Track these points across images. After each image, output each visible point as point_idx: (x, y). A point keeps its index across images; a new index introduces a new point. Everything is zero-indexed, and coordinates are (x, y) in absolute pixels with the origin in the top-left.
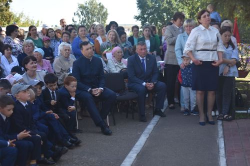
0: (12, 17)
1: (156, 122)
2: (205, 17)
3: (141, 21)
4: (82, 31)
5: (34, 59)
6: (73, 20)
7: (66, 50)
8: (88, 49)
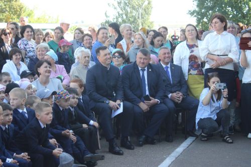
0: (23, 9)
1: (188, 146)
3: (196, 18)
4: (104, 34)
6: (106, 14)
7: (85, 57)
8: (106, 55)
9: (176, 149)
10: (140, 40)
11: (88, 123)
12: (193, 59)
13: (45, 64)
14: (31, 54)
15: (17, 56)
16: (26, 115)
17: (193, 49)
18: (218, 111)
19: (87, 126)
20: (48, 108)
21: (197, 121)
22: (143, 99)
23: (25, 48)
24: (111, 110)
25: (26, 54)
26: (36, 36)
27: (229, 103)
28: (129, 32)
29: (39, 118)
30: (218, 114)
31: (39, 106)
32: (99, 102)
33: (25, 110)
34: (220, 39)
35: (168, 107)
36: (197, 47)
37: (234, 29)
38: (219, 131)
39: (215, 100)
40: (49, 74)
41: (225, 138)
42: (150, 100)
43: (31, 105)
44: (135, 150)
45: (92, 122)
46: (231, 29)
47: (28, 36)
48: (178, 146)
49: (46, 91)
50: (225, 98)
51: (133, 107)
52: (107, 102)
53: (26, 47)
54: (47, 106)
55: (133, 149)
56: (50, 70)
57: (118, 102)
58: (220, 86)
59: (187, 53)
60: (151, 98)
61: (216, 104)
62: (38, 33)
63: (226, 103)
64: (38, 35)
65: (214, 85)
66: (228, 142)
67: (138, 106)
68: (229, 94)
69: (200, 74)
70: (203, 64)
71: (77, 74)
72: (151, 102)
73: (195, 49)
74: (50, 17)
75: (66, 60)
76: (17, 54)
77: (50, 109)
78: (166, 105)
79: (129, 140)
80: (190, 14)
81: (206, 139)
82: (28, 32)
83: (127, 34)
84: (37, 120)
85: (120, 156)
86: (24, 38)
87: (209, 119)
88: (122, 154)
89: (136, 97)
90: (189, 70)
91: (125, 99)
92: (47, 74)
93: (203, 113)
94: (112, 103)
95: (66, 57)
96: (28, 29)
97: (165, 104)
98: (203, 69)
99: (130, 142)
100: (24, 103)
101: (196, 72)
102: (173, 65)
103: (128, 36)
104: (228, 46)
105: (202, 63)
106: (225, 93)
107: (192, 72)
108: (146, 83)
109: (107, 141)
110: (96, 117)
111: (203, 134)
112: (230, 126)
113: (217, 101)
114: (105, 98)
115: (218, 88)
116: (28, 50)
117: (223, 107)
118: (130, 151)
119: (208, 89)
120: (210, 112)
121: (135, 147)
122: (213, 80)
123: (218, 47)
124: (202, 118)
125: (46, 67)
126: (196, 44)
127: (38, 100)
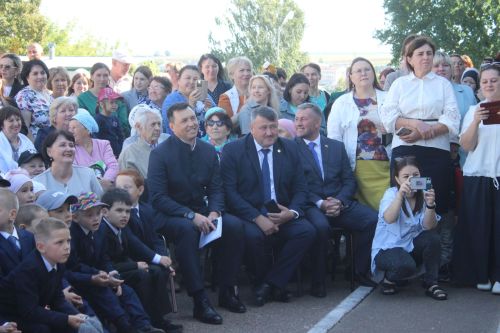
2: (421, 54)
3: (391, 46)
5: (70, 137)
7: (154, 124)
9: (330, 310)
10: (262, 91)
11: (149, 260)
12: (367, 129)
13: (61, 139)
14: (42, 118)
15: (12, 121)
16: (18, 243)
17: (366, 108)
18: (417, 234)
19: (147, 266)
20: (62, 231)
21: (373, 255)
22: (264, 209)
23: (30, 107)
24: (198, 232)
25: (32, 120)
26: (53, 83)
27: (439, 218)
28: (245, 73)
29: (42, 251)
30: (415, 241)
31: (42, 227)
32: (173, 216)
33: (15, 234)
34: (421, 87)
35: (315, 226)
36: (375, 103)
37: (447, 68)
38: (420, 274)
39: (410, 211)
40: (71, 160)
41: (431, 289)
42: (279, 211)
43: (28, 222)
44: (246, 314)
45: (158, 258)
46: (440, 68)
47: (36, 81)
48: (334, 306)
49: (55, 195)
50: (429, 207)
51: (244, 226)
52: (190, 216)
53: (31, 104)
54: (59, 225)
55: (243, 312)
56: (71, 151)
57: (213, 215)
58: (418, 183)
59: (354, 116)
60: (280, 206)
61: (413, 221)
62: (58, 76)
63: (433, 218)
64: (57, 80)
65: (407, 182)
66: (435, 297)
67: (255, 224)
68: (437, 199)
69: (380, 159)
70: (387, 138)
71: (132, 160)
72: (281, 214)
73: (370, 108)
74: (99, 44)
75: (113, 131)
76: (13, 117)
77: (66, 233)
78: (312, 222)
79: (236, 293)
80: (380, 38)
81: (392, 291)
82: (36, 74)
83: (241, 78)
84: (38, 254)
85: (215, 326)
86: (29, 87)
87: (398, 251)
88: (219, 323)
89: (248, 205)
90: (358, 151)
91: (227, 210)
92: (66, 159)
93: (386, 239)
94: (200, 219)
95: (115, 124)
96: (35, 69)
97: (308, 219)
98: (387, 149)
99: (237, 298)
100: (13, 219)
101: (371, 154)
102: (325, 140)
103: (244, 82)
104: (438, 101)
105: (384, 136)
106: (430, 196)
107: (364, 154)
108: (272, 177)
109: (190, 295)
110: (168, 246)
111: (386, 281)
112: (442, 264)
113: (414, 213)
114: (185, 208)
115: (416, 188)
116: (36, 110)
117: (426, 227)
118: (237, 315)
119: (395, 189)
120: (399, 236)
121: (248, 308)
122: (405, 170)
123: (419, 104)
124: (384, 248)
125: (63, 145)
126: (373, 98)
127: (43, 214)
